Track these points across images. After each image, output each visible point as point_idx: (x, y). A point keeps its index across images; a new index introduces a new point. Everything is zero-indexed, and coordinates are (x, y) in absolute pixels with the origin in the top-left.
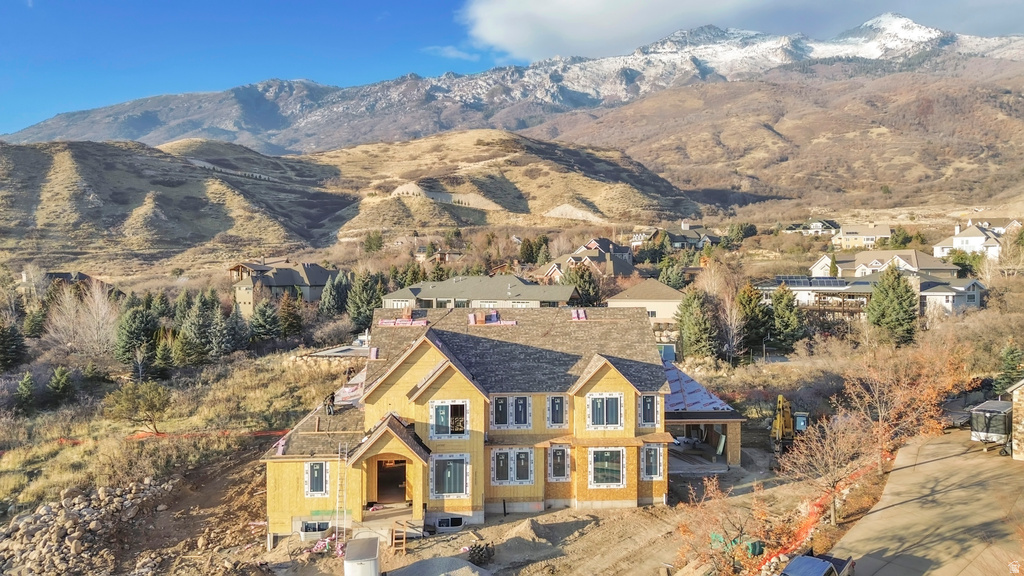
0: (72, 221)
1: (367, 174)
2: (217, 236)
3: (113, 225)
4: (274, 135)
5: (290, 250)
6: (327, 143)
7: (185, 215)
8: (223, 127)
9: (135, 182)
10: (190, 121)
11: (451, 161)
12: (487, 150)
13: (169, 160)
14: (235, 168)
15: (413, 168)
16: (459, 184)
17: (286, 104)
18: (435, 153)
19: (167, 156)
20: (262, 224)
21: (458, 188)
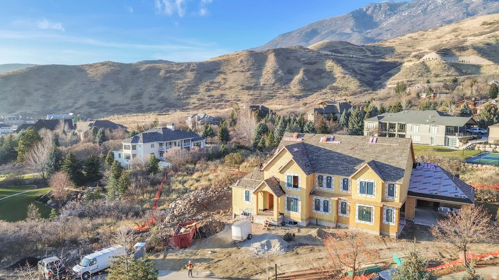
0: (272, 83)
1: (410, 49)
2: (328, 87)
3: (287, 83)
4: (369, 33)
5: (361, 92)
6: (397, 33)
7: (316, 78)
8: (345, 32)
9: (296, 64)
10: (331, 31)
11: (463, 37)
12: (488, 28)
13: (311, 53)
14: (342, 53)
15: (438, 44)
16: (464, 50)
17: (377, 16)
18: (453, 33)
19: (311, 51)
20: (349, 80)
21: (463, 53)
